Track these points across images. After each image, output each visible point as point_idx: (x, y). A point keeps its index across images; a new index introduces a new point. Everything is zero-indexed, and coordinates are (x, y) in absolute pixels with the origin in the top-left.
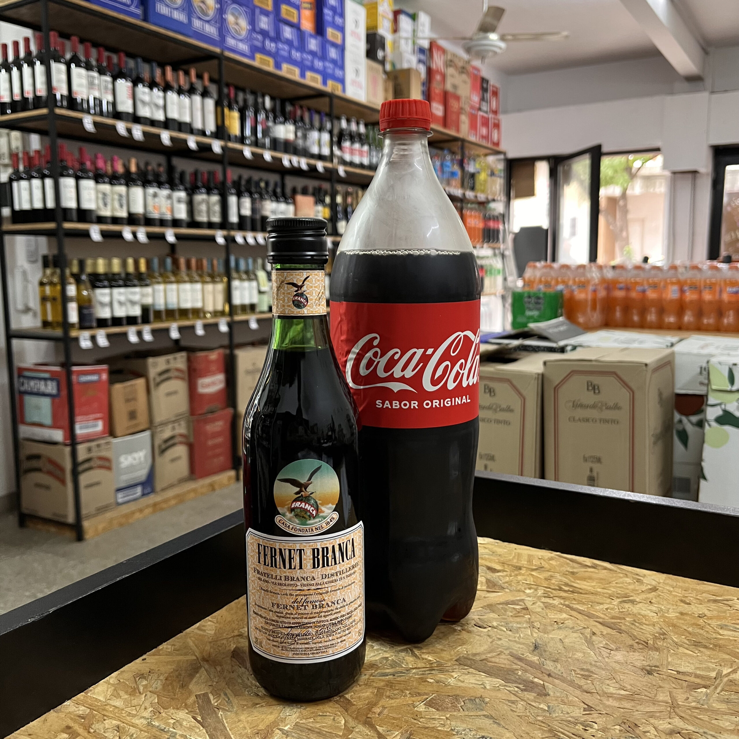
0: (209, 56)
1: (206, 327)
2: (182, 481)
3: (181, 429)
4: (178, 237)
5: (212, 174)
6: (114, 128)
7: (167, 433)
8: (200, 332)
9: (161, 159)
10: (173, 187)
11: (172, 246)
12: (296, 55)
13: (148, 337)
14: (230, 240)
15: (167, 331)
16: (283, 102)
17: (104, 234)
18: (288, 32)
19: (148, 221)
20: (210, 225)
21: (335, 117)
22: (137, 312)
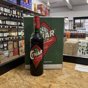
0: (15, 5)
1: (15, 38)
2: (12, 56)
3: (12, 50)
4: (12, 27)
5: (16, 20)
6: (4, 14)
7: (11, 50)
8: (14, 38)
9: (9, 18)
10: (11, 21)
11: (11, 28)
12: (26, 6)
13: (8, 39)
14: (18, 27)
15: (10, 38)
16: (24, 11)
17: (2, 27)
18: (25, 3)
19: (8, 25)
20: (16, 26)
21: (30, 13)
22: (7, 36)
